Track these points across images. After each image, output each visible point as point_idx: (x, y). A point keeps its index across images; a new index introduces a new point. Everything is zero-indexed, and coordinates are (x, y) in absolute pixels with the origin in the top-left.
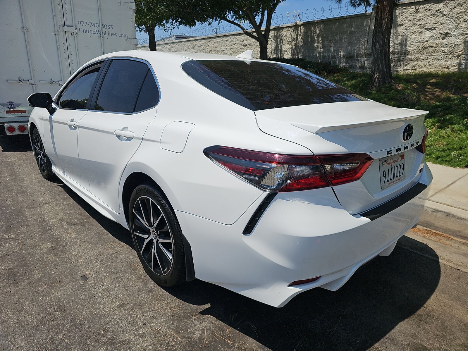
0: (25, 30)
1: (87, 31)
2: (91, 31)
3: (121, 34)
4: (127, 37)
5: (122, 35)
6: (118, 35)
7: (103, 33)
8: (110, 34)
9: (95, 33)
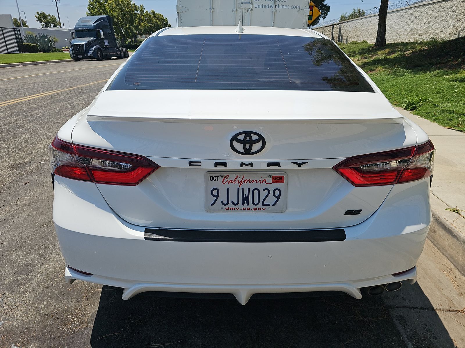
0: (212, 10)
1: (262, 6)
2: (265, 6)
3: (293, 6)
4: (299, 8)
5: (295, 7)
6: (290, 7)
7: (276, 6)
8: (282, 6)
9: (268, 8)
